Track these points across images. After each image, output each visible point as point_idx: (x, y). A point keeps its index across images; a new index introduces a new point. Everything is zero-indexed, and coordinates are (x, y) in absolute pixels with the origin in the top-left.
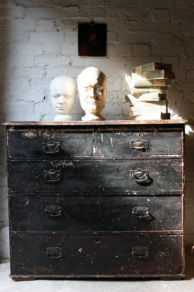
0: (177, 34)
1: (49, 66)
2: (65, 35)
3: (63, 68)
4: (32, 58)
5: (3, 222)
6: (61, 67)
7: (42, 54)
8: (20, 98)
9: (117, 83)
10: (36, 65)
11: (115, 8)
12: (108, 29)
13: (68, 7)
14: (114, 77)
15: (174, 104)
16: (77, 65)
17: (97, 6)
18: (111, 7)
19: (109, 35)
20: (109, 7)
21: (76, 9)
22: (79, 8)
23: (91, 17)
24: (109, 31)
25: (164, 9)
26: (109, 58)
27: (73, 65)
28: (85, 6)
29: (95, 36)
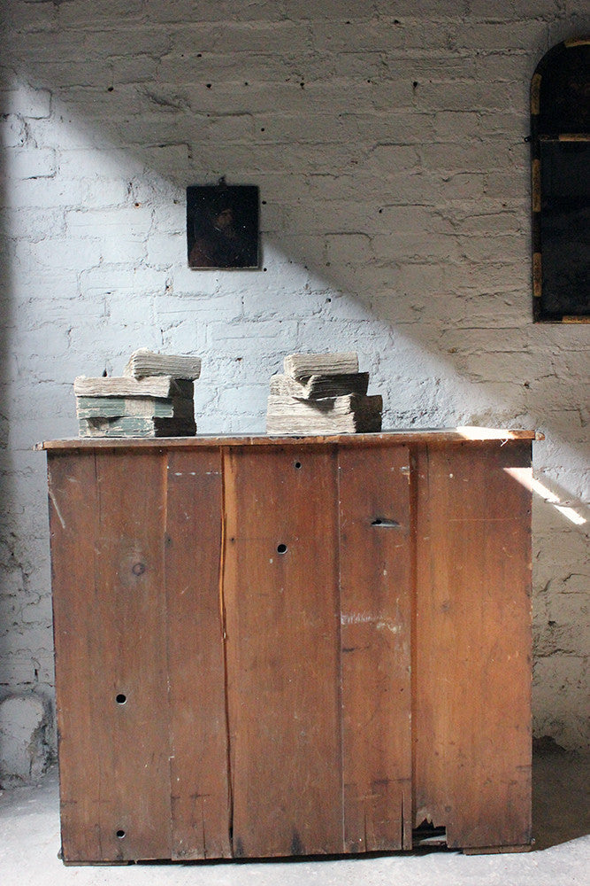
0: (440, 207)
1: (116, 295)
2: (155, 216)
3: (149, 298)
4: (74, 276)
5: (7, 684)
6: (145, 295)
7: (97, 264)
8: (46, 376)
9: (286, 332)
10: (82, 292)
11: (279, 144)
12: (263, 197)
13: (162, 146)
14: (279, 319)
15: (435, 382)
16: (185, 291)
17: (234, 142)
18: (268, 142)
19: (265, 213)
20: (264, 142)
21: (182, 151)
22: (190, 148)
23: (218, 170)
24: (264, 203)
25: (405, 145)
26: (265, 270)
27: (176, 289)
28: (203, 142)
29: (229, 216)
